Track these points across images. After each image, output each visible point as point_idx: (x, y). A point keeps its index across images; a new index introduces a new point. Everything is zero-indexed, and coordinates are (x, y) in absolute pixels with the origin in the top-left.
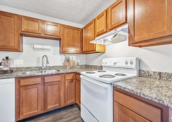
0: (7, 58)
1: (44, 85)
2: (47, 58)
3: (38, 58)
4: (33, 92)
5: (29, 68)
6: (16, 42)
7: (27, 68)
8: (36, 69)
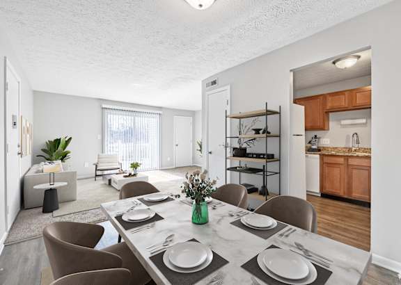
0: (316, 136)
1: (348, 168)
2: (357, 137)
3: (348, 136)
4: (336, 172)
5: (336, 148)
6: (322, 121)
7: (334, 148)
8: (345, 150)
